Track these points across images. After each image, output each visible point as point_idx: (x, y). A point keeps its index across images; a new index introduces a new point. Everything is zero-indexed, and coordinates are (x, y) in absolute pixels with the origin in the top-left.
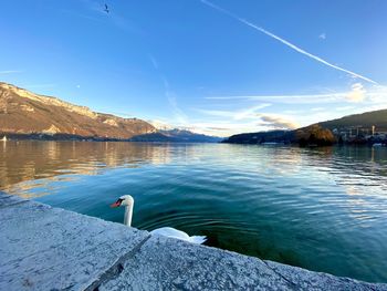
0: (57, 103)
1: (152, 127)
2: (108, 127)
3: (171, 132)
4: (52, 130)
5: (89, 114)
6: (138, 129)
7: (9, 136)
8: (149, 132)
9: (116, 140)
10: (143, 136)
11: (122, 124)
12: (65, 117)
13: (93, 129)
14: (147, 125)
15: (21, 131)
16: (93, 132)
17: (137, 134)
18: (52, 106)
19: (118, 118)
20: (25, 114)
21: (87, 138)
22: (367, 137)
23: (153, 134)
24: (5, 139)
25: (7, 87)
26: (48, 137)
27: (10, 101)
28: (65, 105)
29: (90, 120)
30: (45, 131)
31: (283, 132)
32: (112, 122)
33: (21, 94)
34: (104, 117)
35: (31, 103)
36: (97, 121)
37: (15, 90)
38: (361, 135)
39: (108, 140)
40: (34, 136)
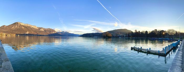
0: (29, 25)
1: (55, 31)
2: (41, 32)
3: (61, 33)
4: (27, 33)
5: (36, 28)
6: (50, 32)
7: (20, 35)
8: (54, 33)
9: (43, 36)
10: (52, 34)
11: (45, 30)
12: (30, 29)
13: (37, 32)
14: (53, 31)
15: (22, 33)
16: (37, 33)
17: (50, 34)
18: (28, 26)
19: (44, 28)
20: (22, 29)
21: (35, 35)
22: (118, 35)
23: (55, 33)
24: (19, 35)
25: (19, 23)
26: (27, 35)
27: (20, 26)
28: (30, 26)
29: (36, 29)
30: (26, 33)
31: (99, 33)
32: (42, 30)
33: (22, 24)
34: (40, 28)
35: (23, 26)
36: (38, 29)
37: (20, 23)
38: (117, 35)
39: (41, 35)
40: (24, 34)
